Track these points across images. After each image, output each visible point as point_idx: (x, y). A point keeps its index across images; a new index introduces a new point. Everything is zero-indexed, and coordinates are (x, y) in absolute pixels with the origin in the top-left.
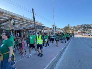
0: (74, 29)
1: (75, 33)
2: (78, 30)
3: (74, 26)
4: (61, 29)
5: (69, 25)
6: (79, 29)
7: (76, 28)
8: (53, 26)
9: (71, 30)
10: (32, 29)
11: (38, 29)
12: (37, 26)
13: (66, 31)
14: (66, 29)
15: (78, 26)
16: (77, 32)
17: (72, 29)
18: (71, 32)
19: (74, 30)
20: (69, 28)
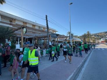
0: (96, 37)
1: (97, 42)
2: (102, 39)
3: (96, 34)
4: (79, 37)
5: (88, 32)
6: (102, 37)
7: (98, 36)
8: (69, 33)
9: (91, 38)
10: (45, 37)
11: (51, 38)
12: (50, 34)
13: (85, 39)
14: (85, 37)
15: (101, 33)
16: (100, 41)
17: (93, 36)
18: (91, 41)
19: (95, 39)
20: (89, 35)
